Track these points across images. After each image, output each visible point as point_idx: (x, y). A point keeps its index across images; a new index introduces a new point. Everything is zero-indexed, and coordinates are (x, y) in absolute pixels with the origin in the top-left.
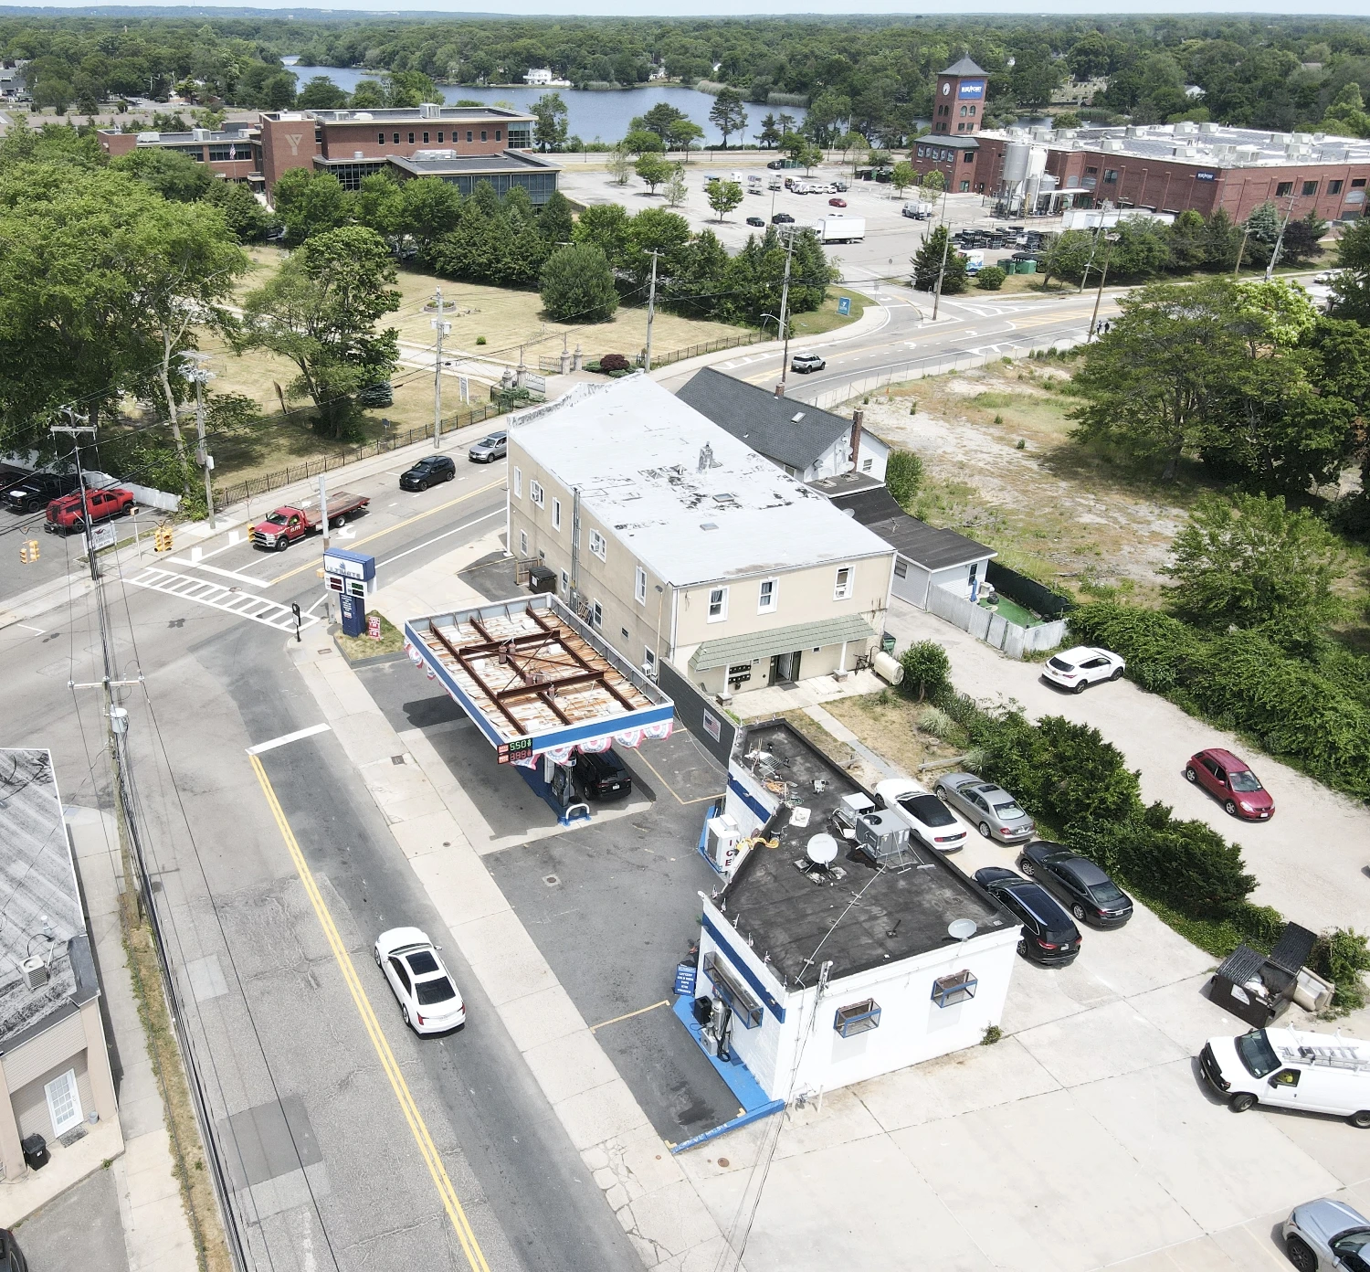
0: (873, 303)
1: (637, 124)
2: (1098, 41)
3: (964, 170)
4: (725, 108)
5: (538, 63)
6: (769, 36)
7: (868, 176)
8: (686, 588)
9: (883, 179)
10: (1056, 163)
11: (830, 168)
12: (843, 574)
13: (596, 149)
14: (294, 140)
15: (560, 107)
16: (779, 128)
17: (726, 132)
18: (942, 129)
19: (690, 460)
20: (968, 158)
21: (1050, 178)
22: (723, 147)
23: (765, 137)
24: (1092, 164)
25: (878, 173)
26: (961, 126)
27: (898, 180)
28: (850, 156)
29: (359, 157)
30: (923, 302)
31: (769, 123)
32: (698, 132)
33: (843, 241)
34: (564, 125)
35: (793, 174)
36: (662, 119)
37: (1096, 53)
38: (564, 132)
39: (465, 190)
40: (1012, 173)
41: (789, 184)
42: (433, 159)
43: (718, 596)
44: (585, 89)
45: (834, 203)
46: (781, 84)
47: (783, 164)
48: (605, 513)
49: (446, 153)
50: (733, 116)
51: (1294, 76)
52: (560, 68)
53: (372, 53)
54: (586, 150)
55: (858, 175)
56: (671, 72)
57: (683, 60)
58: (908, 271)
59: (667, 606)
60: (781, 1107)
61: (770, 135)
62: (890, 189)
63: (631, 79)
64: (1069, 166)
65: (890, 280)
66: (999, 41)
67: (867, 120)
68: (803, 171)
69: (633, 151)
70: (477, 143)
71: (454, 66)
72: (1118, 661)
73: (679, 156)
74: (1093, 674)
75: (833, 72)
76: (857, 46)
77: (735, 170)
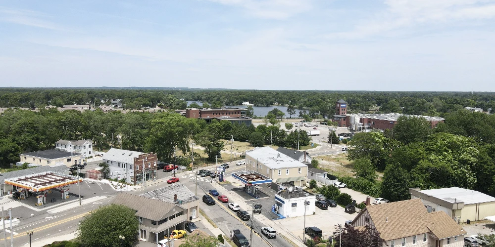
0: (319, 145)
1: (270, 113)
2: (382, 97)
3: (343, 122)
4: (290, 109)
5: (246, 100)
6: (303, 95)
7: (323, 124)
8: (275, 169)
9: (326, 124)
10: (362, 120)
11: (314, 122)
12: (299, 170)
13: (260, 118)
14: (194, 114)
15: (252, 109)
16: (303, 114)
17: (291, 115)
18: (338, 114)
19: (276, 156)
20: (344, 120)
21: (360, 123)
22: (290, 118)
23: (299, 116)
24: (369, 121)
25: (326, 123)
26: (342, 113)
27: (329, 124)
28: (320, 120)
29: (208, 117)
30: (329, 145)
31: (301, 113)
32: (284, 114)
33: (315, 135)
34: (253, 113)
35: (306, 123)
36: (275, 111)
37: (381, 100)
38: (253, 114)
39: (232, 123)
40: (352, 122)
41: (305, 125)
42: (225, 118)
43: (280, 171)
44: (258, 106)
45: (314, 129)
46: (305, 106)
47: (304, 121)
48: (262, 162)
49: (227, 116)
50: (293, 111)
51: (425, 105)
52: (251, 102)
53: (204, 98)
54: (258, 118)
55: (321, 124)
56: (279, 103)
57: (282, 100)
58: (327, 140)
59: (271, 173)
60: (285, 218)
61: (301, 115)
62: (328, 126)
63: (268, 104)
64: (365, 121)
65: (324, 142)
66: (359, 97)
67: (323, 112)
68: (308, 123)
69: (269, 118)
70: (234, 115)
71: (225, 101)
72: (345, 185)
73: (280, 120)
74: (341, 186)
75: (317, 103)
76: (325, 97)
77: (292, 122)
